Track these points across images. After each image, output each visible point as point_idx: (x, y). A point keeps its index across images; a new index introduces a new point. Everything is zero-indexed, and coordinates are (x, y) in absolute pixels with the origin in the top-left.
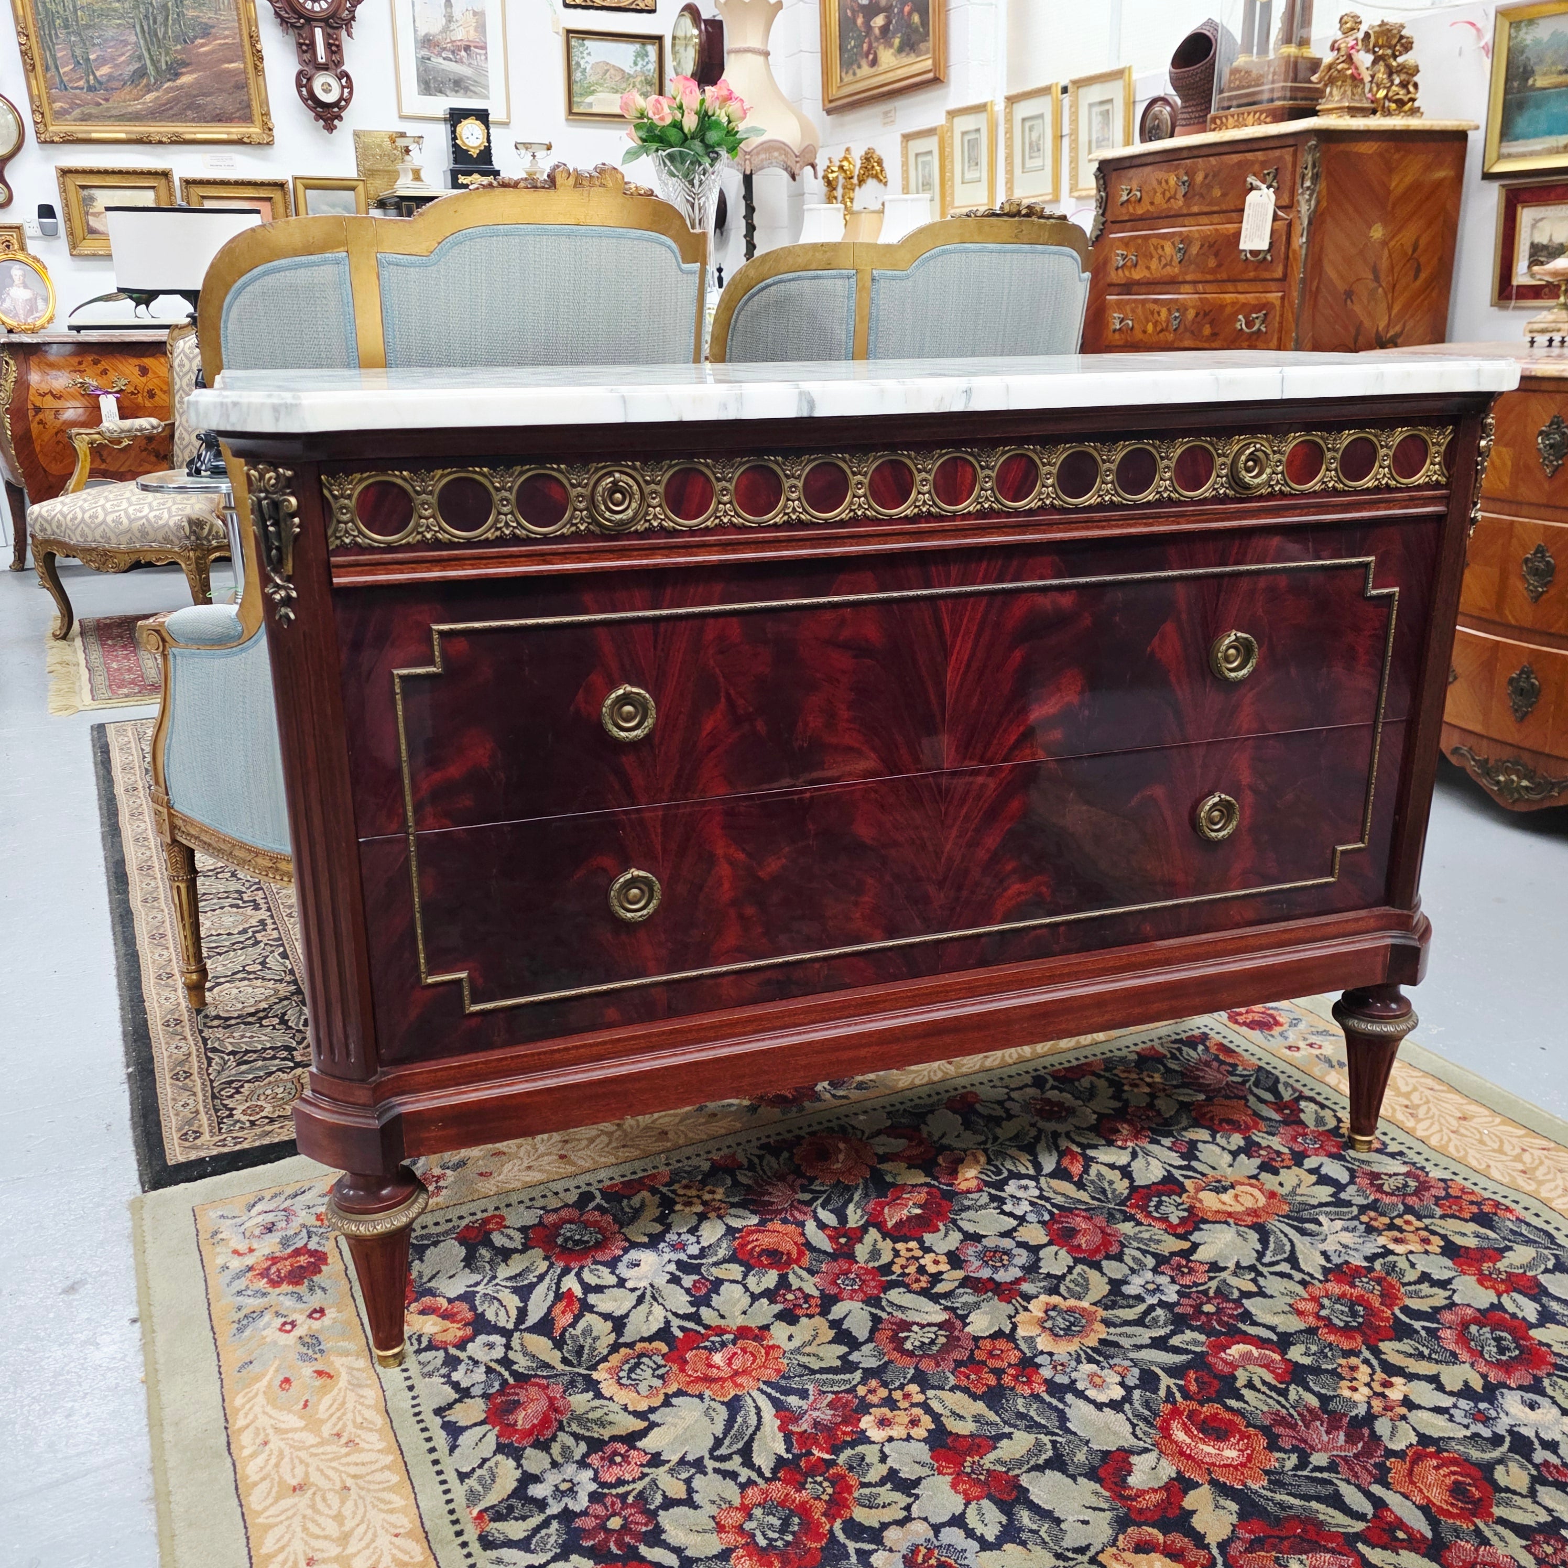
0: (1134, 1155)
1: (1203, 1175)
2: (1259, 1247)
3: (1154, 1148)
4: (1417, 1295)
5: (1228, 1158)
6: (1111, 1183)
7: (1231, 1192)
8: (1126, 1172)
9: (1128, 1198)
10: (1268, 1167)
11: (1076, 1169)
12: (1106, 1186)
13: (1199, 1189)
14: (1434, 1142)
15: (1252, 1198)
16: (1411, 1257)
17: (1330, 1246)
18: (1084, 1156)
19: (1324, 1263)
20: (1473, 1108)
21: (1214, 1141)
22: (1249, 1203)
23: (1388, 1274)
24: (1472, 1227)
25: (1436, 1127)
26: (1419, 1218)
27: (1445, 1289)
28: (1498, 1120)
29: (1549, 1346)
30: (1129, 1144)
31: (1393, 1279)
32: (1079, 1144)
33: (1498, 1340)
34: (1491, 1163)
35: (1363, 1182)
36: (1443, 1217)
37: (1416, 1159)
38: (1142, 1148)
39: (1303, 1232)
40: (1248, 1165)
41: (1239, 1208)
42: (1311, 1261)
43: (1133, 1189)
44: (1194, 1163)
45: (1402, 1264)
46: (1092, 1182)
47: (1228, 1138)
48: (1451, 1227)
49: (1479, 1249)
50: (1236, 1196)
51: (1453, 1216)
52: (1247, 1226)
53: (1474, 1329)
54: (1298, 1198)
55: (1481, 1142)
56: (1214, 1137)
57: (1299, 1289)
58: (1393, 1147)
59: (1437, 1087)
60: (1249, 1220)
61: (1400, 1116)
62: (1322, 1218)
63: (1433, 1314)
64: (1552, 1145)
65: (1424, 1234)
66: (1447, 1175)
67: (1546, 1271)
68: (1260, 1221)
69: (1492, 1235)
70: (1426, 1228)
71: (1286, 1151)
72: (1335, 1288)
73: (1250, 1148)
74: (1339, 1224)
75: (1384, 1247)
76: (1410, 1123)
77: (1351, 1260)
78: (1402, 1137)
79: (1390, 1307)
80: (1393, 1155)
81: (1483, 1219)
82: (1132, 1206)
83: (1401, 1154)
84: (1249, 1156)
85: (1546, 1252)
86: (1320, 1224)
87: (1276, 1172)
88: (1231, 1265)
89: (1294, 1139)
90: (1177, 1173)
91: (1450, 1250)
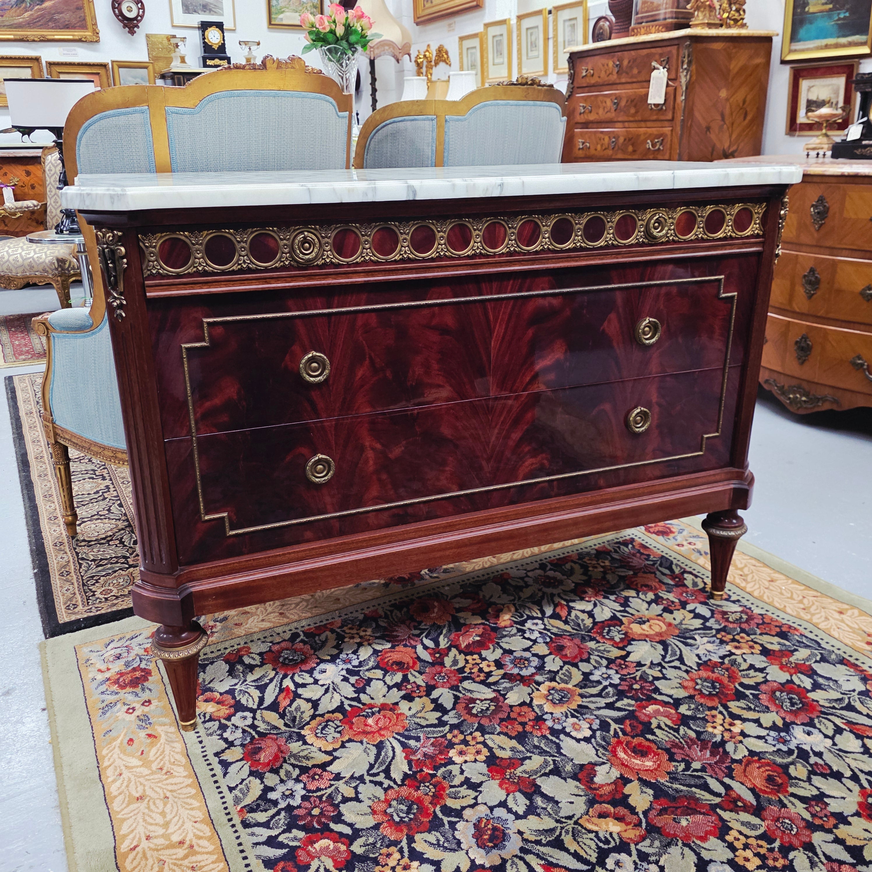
0: (595, 605)
1: (632, 615)
2: (663, 653)
3: (606, 601)
4: (747, 676)
5: (646, 605)
6: (583, 620)
7: (647, 624)
8: (591, 614)
9: (592, 628)
10: (666, 610)
11: (564, 613)
12: (580, 622)
13: (631, 623)
14: (756, 594)
15: (658, 627)
16: (744, 656)
17: (701, 651)
18: (568, 606)
19: (698, 660)
20: (777, 575)
21: (638, 597)
22: (657, 629)
23: (732, 665)
24: (777, 639)
25: (757, 586)
26: (748, 635)
27: (762, 672)
28: (790, 581)
29: (817, 701)
30: (592, 599)
31: (734, 668)
32: (565, 600)
33: (791, 699)
34: (787, 605)
35: (718, 616)
36: (761, 634)
37: (746, 603)
38: (599, 601)
39: (686, 644)
40: (657, 609)
41: (652, 632)
42: (691, 660)
43: (595, 623)
44: (627, 609)
45: (739, 660)
46: (573, 620)
47: (645, 595)
48: (765, 639)
49: (781, 651)
50: (650, 626)
51: (766, 634)
52: (657, 642)
53: (778, 694)
54: (684, 626)
55: (781, 593)
56: (638, 595)
57: (685, 675)
58: (734, 598)
59: (757, 564)
60: (658, 639)
61: (738, 581)
62: (696, 637)
63: (756, 687)
64: (819, 594)
65: (751, 643)
66: (763, 612)
67: (816, 661)
68: (664, 639)
69: (787, 643)
70: (752, 641)
71: (677, 601)
72: (704, 674)
73: (657, 600)
74: (705, 640)
75: (730, 651)
76: (743, 584)
77: (712, 658)
78: (739, 592)
79: (733, 683)
80: (734, 602)
81: (783, 635)
82: (595, 633)
83: (738, 601)
84: (657, 604)
85: (816, 651)
86: (695, 640)
87: (671, 612)
88: (648, 663)
89: (681, 594)
90: (618, 614)
91: (765, 652)
